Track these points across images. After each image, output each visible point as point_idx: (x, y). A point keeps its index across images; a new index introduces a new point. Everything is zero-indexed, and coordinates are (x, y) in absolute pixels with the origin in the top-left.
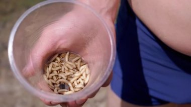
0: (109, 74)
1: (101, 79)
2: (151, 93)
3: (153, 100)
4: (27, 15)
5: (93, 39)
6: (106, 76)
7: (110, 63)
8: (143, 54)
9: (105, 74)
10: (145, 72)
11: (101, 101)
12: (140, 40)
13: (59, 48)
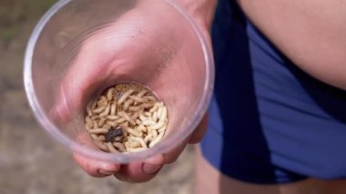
0: (202, 114)
1: (189, 123)
2: (275, 160)
3: (278, 173)
4: (55, 11)
5: (173, 55)
6: (198, 117)
7: (204, 95)
8: (259, 90)
9: (196, 113)
10: (264, 121)
11: (182, 182)
12: (255, 63)
13: (112, 74)
